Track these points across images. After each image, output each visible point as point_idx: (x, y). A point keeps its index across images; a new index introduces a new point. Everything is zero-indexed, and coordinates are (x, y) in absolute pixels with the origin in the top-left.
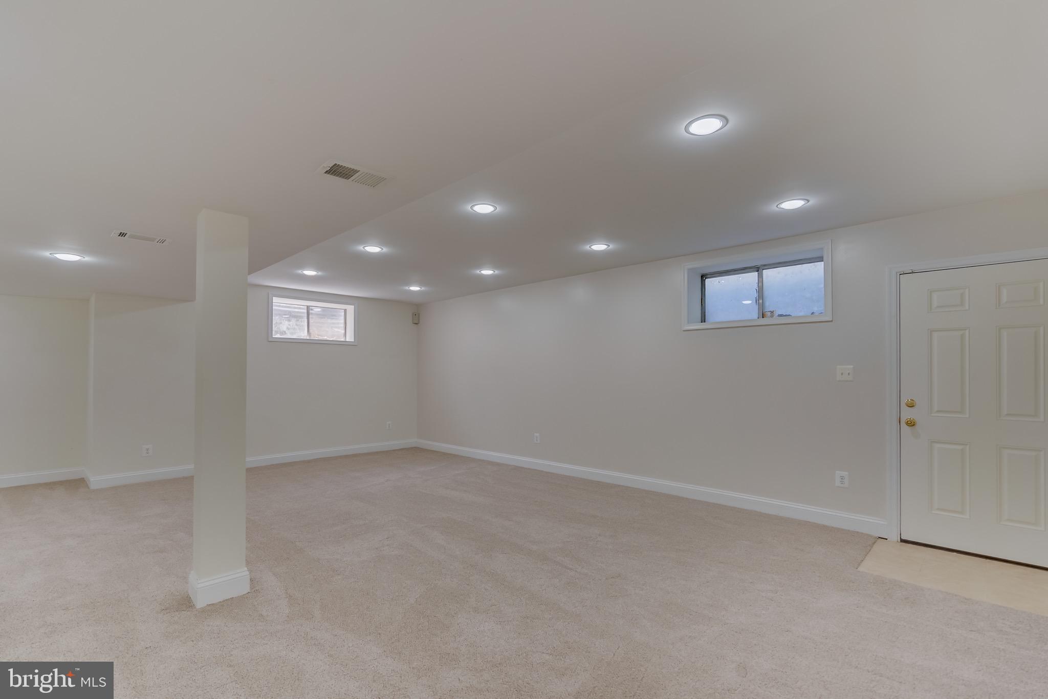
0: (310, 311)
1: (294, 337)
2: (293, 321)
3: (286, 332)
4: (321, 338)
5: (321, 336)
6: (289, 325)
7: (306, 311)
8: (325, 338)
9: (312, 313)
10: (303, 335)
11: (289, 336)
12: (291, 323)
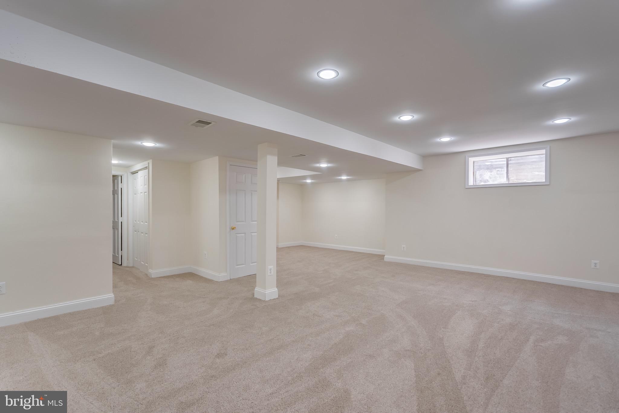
0: (509, 162)
1: (496, 183)
2: (495, 172)
3: (489, 180)
4: (520, 181)
5: (519, 180)
6: (491, 175)
7: (505, 162)
8: (525, 181)
9: (511, 164)
10: (503, 180)
11: (491, 182)
12: (492, 173)
